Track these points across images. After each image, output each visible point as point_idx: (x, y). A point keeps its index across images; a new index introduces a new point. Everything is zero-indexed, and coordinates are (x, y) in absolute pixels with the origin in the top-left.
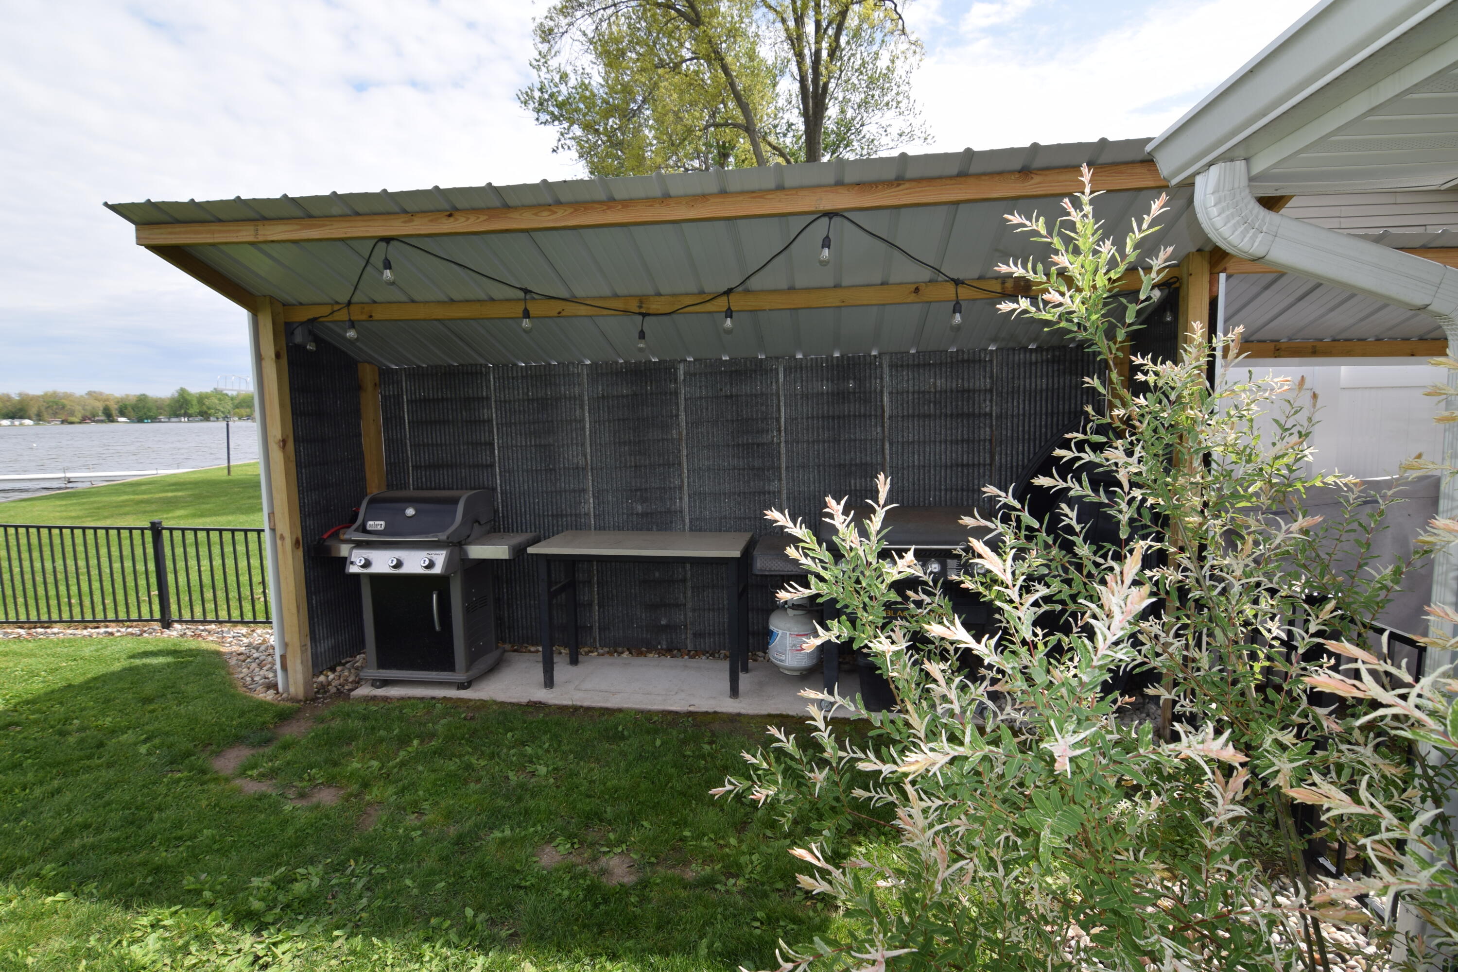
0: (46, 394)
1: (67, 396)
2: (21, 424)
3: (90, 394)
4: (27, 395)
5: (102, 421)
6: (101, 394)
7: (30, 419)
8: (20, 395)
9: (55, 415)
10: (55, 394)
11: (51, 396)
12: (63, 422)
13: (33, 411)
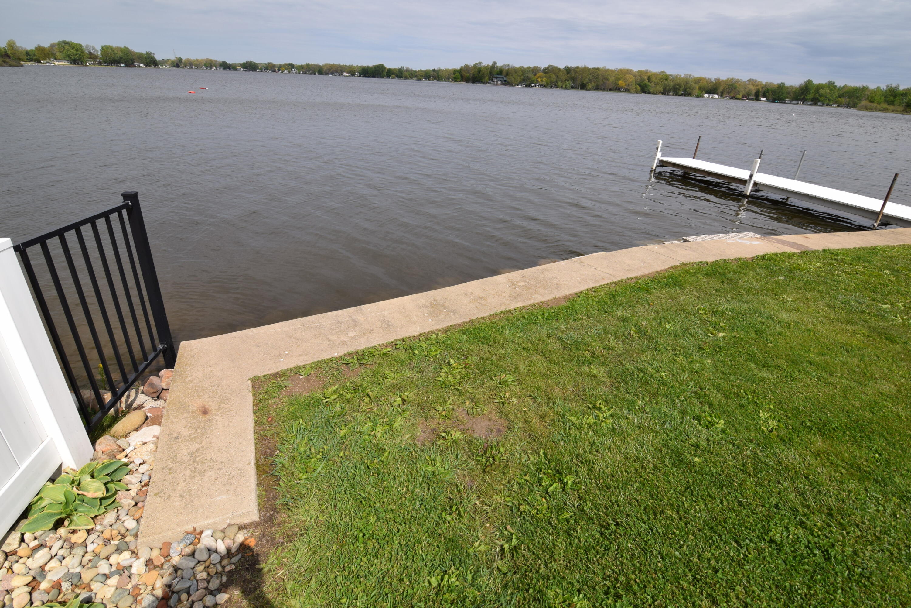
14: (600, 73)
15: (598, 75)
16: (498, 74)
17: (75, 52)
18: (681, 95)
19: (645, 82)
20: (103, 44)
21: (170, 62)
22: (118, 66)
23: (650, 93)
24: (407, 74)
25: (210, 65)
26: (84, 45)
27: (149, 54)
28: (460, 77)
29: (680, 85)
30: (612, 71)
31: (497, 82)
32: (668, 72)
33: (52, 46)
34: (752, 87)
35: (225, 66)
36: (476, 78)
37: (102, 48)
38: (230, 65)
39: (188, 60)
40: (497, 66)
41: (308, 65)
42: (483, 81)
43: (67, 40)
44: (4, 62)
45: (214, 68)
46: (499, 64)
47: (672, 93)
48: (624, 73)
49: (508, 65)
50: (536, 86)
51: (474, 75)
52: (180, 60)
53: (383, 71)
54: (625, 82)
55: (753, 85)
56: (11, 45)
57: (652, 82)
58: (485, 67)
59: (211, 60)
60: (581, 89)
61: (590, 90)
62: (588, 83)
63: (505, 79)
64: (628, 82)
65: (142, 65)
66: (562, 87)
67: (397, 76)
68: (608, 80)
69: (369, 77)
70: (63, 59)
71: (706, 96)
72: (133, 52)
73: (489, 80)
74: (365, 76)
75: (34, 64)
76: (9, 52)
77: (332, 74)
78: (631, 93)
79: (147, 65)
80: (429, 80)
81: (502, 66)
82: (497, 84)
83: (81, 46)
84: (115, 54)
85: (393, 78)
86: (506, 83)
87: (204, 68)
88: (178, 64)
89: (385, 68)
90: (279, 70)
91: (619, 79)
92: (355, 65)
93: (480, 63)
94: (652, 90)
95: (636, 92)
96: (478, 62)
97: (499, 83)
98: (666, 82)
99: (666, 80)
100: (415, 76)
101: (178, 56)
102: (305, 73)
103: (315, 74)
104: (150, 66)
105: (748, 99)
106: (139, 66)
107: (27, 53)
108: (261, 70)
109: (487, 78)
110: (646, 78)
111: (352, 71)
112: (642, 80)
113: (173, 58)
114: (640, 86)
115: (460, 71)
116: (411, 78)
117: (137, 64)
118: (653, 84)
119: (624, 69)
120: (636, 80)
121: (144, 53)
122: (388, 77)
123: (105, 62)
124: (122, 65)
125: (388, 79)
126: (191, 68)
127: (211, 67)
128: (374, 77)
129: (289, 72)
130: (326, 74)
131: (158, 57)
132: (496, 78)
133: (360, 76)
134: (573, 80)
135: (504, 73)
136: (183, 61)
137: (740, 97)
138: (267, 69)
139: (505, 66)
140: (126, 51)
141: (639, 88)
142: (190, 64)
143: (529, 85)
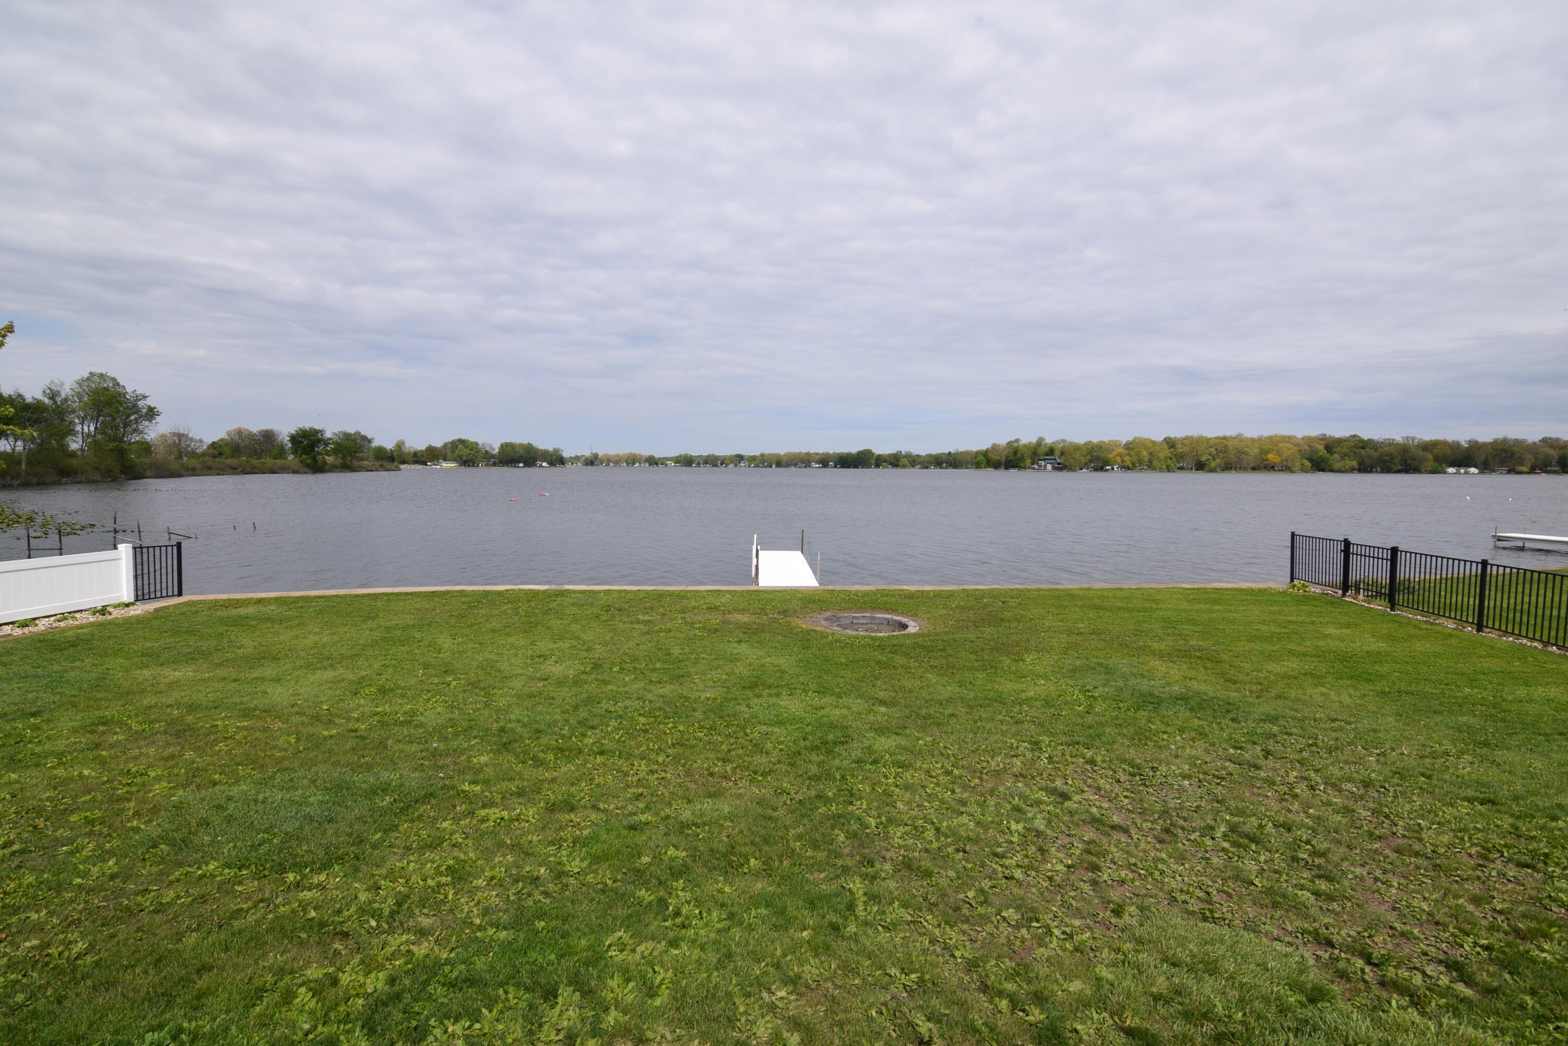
0: (1495, 441)
1: (1519, 443)
2: (1466, 473)
3: (1544, 440)
4: (1476, 442)
5: (1555, 472)
6: (1558, 440)
7: (1476, 467)
8: (1470, 442)
9: (1502, 463)
10: (1505, 441)
11: (1501, 442)
12: (1509, 472)
13: (1480, 459)
14: (1230, 444)
15: (1226, 446)
16: (1047, 455)
17: (468, 452)
18: (1399, 472)
19: (1321, 453)
20: (504, 442)
21: (583, 458)
22: (515, 467)
23: (1332, 471)
24: (905, 461)
25: (632, 460)
26: (480, 442)
27: (556, 451)
28: (985, 461)
29: (1390, 455)
30: (1253, 440)
31: (1045, 466)
32: (1365, 436)
33: (445, 445)
34: (1551, 452)
35: (653, 461)
36: (1011, 461)
37: (502, 445)
38: (660, 459)
39: (606, 455)
40: (1046, 444)
41: (762, 455)
42: (1023, 465)
43: (463, 438)
44: (381, 466)
45: (638, 464)
46: (1049, 440)
47: (1379, 469)
48: (1274, 442)
49: (1064, 441)
50: (1113, 469)
51: (1007, 457)
52: (596, 456)
53: (869, 459)
54: (1280, 456)
55: (1551, 447)
56: (400, 445)
57: (1336, 452)
58: (1025, 446)
59: (635, 455)
60: (1197, 470)
61: (1212, 471)
62: (1208, 460)
63: (1059, 461)
64: (1285, 455)
65: (544, 464)
66: (1161, 470)
67: (891, 464)
68: (1246, 454)
69: (849, 467)
70: (454, 460)
71: (1451, 470)
72: (537, 449)
73: (1033, 463)
74: (843, 466)
75: (418, 467)
76: (395, 454)
77: (795, 465)
78: (1294, 472)
79: (552, 464)
80: (941, 468)
81: (1053, 443)
82: (1045, 469)
83: (477, 444)
84: (514, 452)
85: (885, 467)
86: (1061, 467)
87: (625, 464)
88: (592, 461)
89: (873, 454)
90: (722, 464)
91: (1268, 452)
92: (831, 452)
93: (1017, 441)
94: (1337, 466)
95: (1303, 470)
96: (1013, 439)
97: (1049, 467)
98: (1363, 452)
99: (1363, 448)
100: (919, 463)
101: (594, 451)
102: (757, 466)
103: (771, 467)
104: (555, 465)
105: (1546, 472)
106: (541, 466)
107: (415, 454)
108: (699, 464)
109: (1028, 462)
110: (1321, 447)
111: (825, 461)
112: (1314, 452)
113: (587, 454)
114: (1311, 460)
115: (985, 454)
116: (913, 466)
117: (539, 463)
118: (1336, 456)
119: (1276, 436)
120: (1300, 451)
121: (551, 449)
122: (877, 466)
123: (501, 462)
124: (521, 465)
125: (877, 470)
126: (608, 465)
127: (634, 463)
128: (856, 467)
129: (736, 466)
130: (787, 465)
131: (566, 454)
132: (1044, 460)
133: (835, 467)
134: (1180, 457)
135: (1057, 453)
136: (600, 457)
137: (1525, 469)
138: (706, 462)
139: (1057, 442)
140: (529, 449)
141: (1307, 463)
142: (609, 461)
143: (1101, 469)
